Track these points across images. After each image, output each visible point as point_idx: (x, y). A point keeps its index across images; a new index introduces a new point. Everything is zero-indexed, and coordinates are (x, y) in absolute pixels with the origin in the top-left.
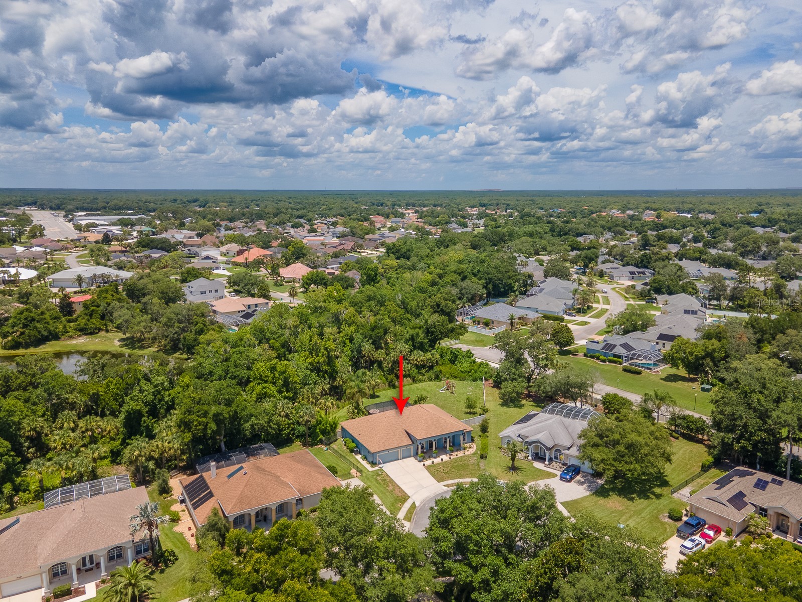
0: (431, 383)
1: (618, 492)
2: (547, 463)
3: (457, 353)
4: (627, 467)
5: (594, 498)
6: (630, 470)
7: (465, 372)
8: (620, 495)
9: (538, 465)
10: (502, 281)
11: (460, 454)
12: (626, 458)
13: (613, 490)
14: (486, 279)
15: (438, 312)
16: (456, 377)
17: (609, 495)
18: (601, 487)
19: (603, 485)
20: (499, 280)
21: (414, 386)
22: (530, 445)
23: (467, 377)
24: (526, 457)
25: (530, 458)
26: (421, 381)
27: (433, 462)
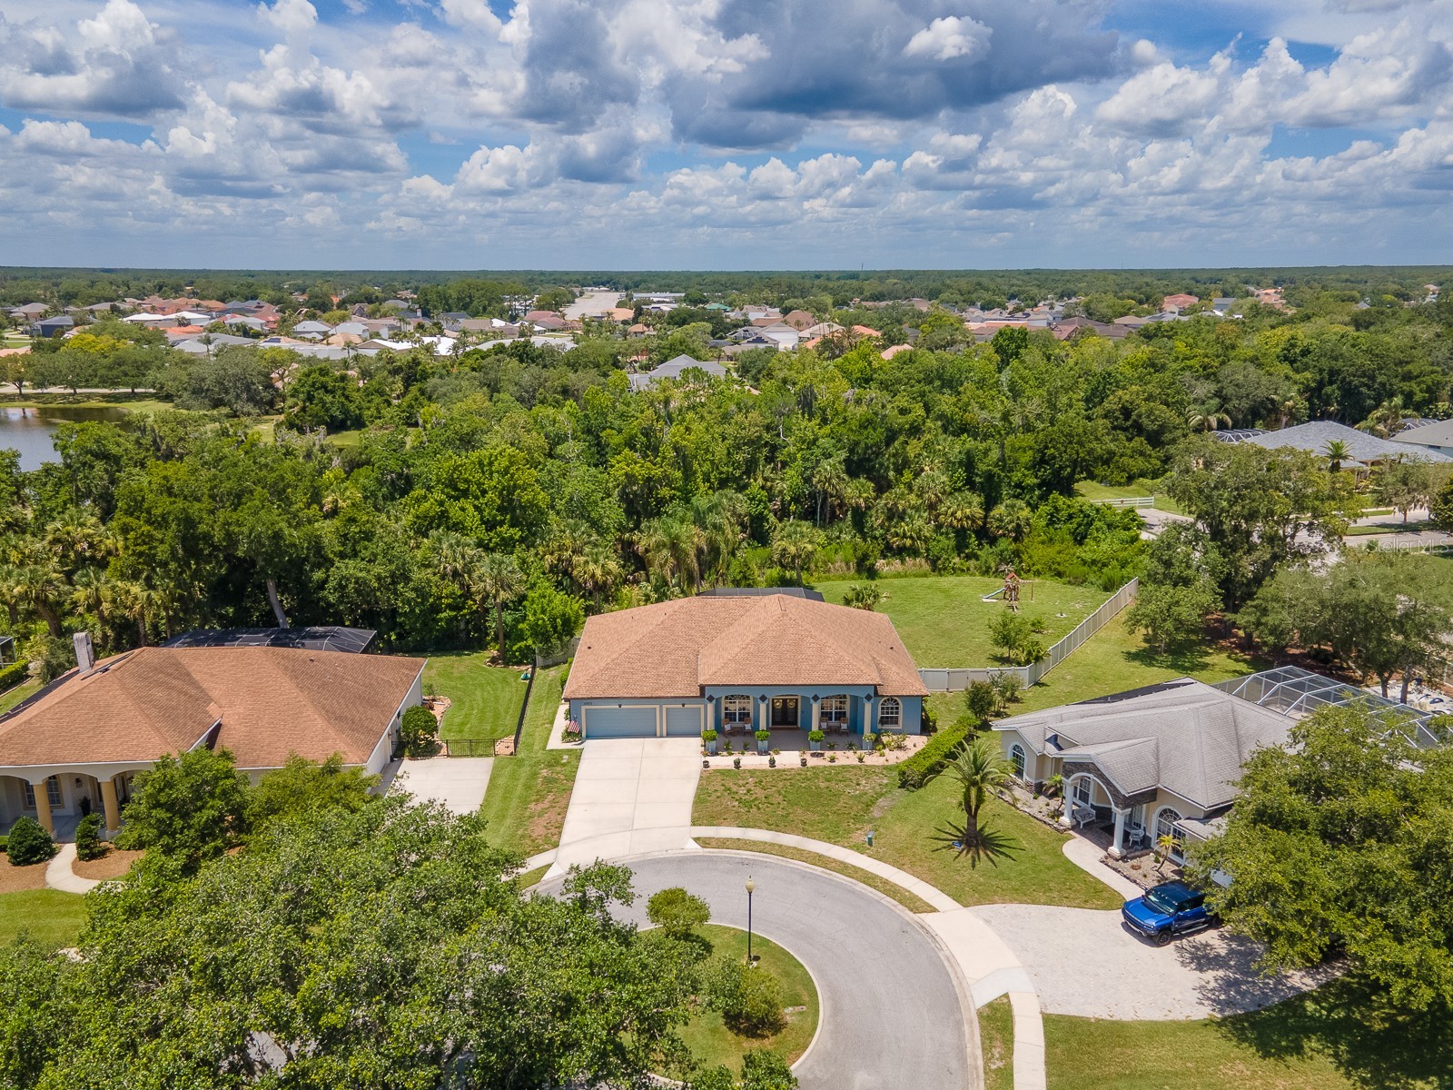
0: (986, 579)
1: (1353, 1048)
2: (1115, 850)
3: (1093, 514)
4: (1394, 951)
5: (1217, 1044)
6: (1400, 970)
7: (1094, 562)
8: (1349, 1066)
9: (1083, 853)
10: (1373, 378)
11: (846, 758)
12: (1398, 911)
13: (1331, 1032)
14: (1321, 371)
15: (1125, 430)
16: (1060, 574)
17: (1298, 1050)
18: (1286, 1004)
19: (1303, 996)
20: (1364, 375)
21: (933, 579)
22: (1067, 774)
23: (1092, 578)
24: (1057, 814)
25: (1066, 820)
26: (956, 571)
27: (737, 764)
